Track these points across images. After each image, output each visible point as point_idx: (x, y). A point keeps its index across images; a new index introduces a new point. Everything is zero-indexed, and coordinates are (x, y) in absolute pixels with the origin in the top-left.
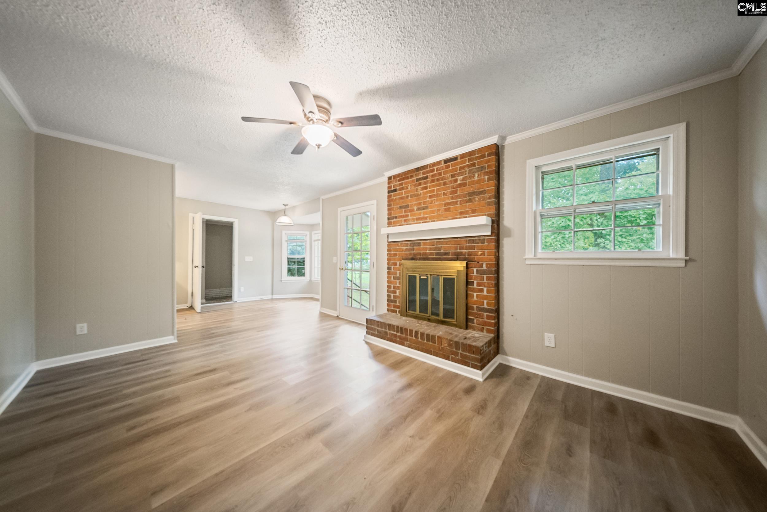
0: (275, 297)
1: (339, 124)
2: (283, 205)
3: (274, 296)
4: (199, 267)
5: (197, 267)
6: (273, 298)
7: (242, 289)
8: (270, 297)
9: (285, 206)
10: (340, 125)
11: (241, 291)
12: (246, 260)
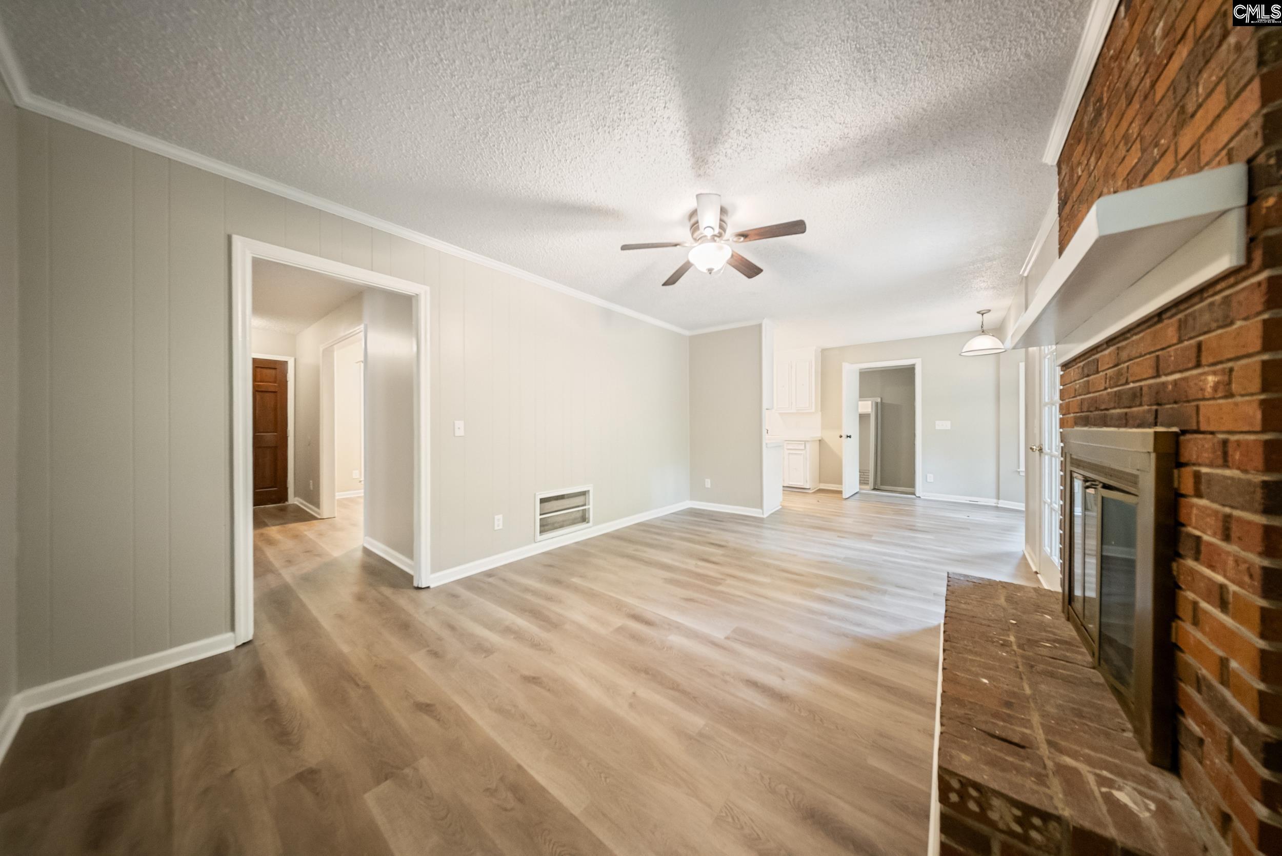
0: (1003, 504)
1: (740, 239)
2: (978, 313)
3: (1001, 501)
4: (852, 437)
5: (847, 437)
6: (999, 506)
7: (930, 478)
8: (992, 502)
9: (983, 314)
10: (742, 239)
11: (928, 480)
12: (937, 428)
